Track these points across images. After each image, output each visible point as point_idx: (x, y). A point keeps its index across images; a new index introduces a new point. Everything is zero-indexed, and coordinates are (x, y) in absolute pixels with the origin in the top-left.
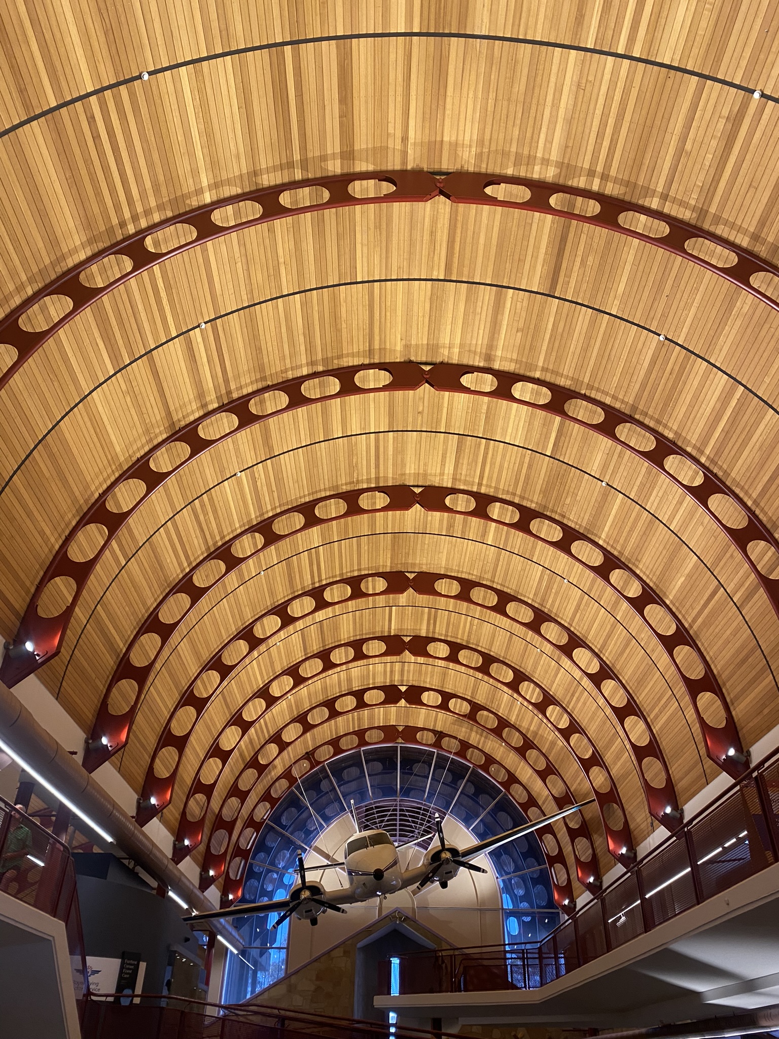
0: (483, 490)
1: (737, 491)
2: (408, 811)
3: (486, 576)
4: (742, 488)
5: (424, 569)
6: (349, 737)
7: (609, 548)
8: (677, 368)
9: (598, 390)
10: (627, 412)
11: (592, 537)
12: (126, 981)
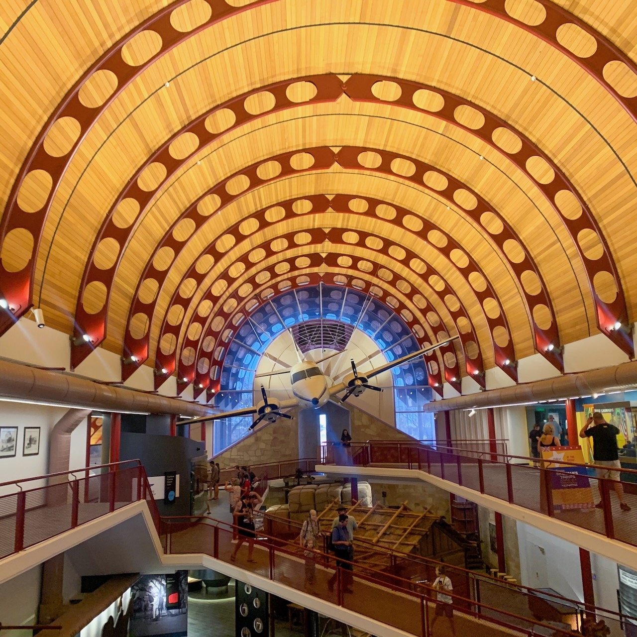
0: (388, 149)
1: (578, 188)
2: (329, 327)
3: (388, 197)
4: (581, 188)
5: (341, 192)
6: (284, 282)
7: (482, 196)
8: (543, 100)
9: (481, 100)
10: (503, 118)
11: (470, 187)
12: (169, 488)
